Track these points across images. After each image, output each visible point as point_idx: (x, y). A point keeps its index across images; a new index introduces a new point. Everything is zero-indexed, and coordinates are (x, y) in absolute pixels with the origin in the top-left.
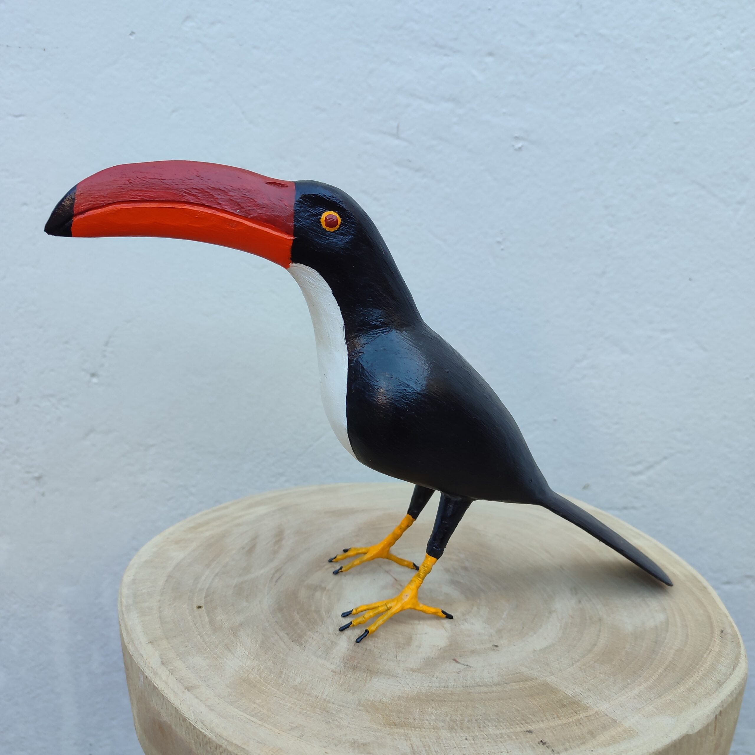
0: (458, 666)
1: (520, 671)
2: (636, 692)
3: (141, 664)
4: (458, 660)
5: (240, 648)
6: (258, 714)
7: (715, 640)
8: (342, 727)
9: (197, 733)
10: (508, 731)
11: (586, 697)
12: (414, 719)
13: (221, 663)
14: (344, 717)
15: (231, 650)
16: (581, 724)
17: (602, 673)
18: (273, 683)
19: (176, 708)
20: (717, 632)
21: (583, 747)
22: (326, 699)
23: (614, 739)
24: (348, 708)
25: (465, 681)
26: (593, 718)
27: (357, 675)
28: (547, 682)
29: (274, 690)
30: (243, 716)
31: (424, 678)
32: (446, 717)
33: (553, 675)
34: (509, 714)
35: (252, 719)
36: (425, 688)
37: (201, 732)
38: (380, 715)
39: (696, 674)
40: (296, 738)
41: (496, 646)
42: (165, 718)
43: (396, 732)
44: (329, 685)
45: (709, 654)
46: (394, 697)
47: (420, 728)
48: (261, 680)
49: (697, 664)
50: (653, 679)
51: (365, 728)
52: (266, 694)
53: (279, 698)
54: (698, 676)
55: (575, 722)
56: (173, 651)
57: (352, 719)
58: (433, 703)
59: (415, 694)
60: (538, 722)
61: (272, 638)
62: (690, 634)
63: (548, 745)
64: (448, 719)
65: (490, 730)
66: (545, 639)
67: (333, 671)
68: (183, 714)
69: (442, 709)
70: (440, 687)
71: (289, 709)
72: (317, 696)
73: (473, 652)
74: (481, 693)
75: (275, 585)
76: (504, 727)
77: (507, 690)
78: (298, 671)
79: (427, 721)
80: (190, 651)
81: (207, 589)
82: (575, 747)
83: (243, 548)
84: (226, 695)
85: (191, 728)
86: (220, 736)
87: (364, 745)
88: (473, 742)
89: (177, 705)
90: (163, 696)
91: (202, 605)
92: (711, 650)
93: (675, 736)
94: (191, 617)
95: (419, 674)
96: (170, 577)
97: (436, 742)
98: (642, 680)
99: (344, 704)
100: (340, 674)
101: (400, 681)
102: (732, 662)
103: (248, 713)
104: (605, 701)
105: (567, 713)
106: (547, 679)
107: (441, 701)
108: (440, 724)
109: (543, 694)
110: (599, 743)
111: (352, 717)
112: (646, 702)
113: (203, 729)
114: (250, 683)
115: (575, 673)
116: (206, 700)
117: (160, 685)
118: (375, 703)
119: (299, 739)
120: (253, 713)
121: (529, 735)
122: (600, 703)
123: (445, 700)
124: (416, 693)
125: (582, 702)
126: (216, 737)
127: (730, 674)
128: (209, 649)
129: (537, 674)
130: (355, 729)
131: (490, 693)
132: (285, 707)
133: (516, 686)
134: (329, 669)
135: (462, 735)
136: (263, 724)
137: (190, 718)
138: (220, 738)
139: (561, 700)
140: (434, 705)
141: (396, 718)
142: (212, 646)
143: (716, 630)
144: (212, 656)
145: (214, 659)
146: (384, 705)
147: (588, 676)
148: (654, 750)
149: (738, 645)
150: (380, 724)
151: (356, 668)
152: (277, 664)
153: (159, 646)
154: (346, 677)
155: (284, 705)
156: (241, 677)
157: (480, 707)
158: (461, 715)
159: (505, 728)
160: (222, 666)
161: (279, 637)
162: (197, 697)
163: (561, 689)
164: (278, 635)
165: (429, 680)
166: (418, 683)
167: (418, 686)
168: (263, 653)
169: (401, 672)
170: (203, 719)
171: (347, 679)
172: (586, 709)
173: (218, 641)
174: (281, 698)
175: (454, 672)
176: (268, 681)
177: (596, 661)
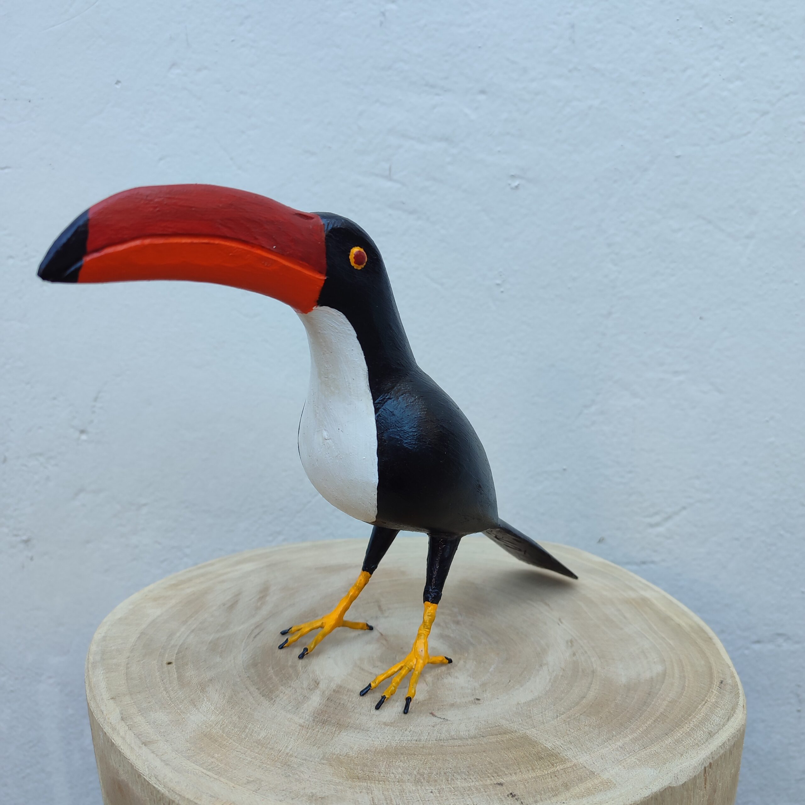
0: (435, 719)
1: (500, 725)
2: (619, 744)
3: (101, 720)
4: (436, 714)
5: (206, 703)
6: (215, 768)
7: (713, 690)
8: (302, 780)
9: (151, 788)
10: (477, 783)
11: (566, 750)
12: (379, 773)
13: (184, 718)
14: (305, 771)
15: (196, 705)
16: (556, 776)
17: (586, 725)
18: (235, 737)
19: (131, 764)
20: (716, 682)
21: (554, 800)
22: (289, 753)
23: (589, 791)
24: (311, 761)
25: (440, 735)
26: (570, 770)
27: (325, 729)
28: (527, 734)
29: (236, 745)
30: (198, 770)
31: (396, 732)
32: (414, 770)
33: (535, 728)
34: (481, 767)
35: (208, 773)
36: (396, 742)
37: (154, 787)
38: (344, 769)
39: (687, 725)
40: (252, 792)
41: (478, 699)
42: (123, 776)
43: (358, 786)
44: (294, 740)
45: (704, 705)
46: (361, 751)
47: (384, 781)
48: (223, 735)
49: (690, 716)
50: (640, 730)
51: (326, 782)
52: (227, 748)
53: (240, 752)
54: (689, 726)
55: (550, 775)
56: (135, 707)
57: (313, 773)
58: (402, 756)
59: (384, 748)
60: (511, 774)
61: (241, 693)
62: (687, 685)
63: (518, 797)
64: (415, 772)
65: (459, 783)
66: (532, 692)
67: (300, 725)
68: (137, 770)
69: (411, 763)
70: (411, 740)
71: (248, 763)
72: (280, 750)
73: (452, 705)
74: (454, 746)
75: (253, 640)
76: (473, 780)
77: (483, 743)
78: (264, 725)
79: (392, 775)
80: (153, 707)
81: (181, 645)
82: (546, 799)
83: (224, 605)
84: (184, 750)
85: (146, 785)
86: (172, 791)
87: (322, 798)
88: (438, 795)
89: (133, 761)
90: (120, 752)
91: (173, 661)
92: (707, 701)
93: (656, 787)
94: (159, 673)
95: (392, 728)
96: (142, 633)
97: (399, 795)
98: (629, 732)
99: (308, 758)
100: (308, 728)
101: (370, 735)
102: (728, 712)
103: (205, 768)
104: (586, 753)
105: (543, 766)
106: (528, 731)
107: (411, 755)
108: (406, 777)
109: (521, 747)
110: (572, 795)
111: (314, 770)
112: (629, 754)
113: (157, 785)
114: (212, 738)
115: (558, 726)
116: (163, 755)
117: (117, 741)
118: (341, 757)
119: (254, 793)
120: (209, 767)
121: (499, 787)
122: (580, 755)
123: (416, 753)
124: (385, 746)
125: (561, 755)
126: (168, 792)
127: (724, 725)
128: (173, 704)
129: (517, 727)
130: (315, 782)
131: (464, 746)
132: (244, 761)
133: (493, 739)
134: (297, 723)
135: (427, 788)
136: (218, 778)
137: (144, 773)
138: (173, 793)
139: (539, 752)
140: (403, 758)
141: (360, 772)
142: (177, 701)
143: (716, 681)
144: (175, 711)
145: (177, 715)
146: (350, 759)
147: (571, 729)
148: (632, 802)
149: (737, 695)
150: (343, 777)
151: (326, 722)
152: (243, 719)
153: (121, 702)
154: (314, 732)
155: (244, 759)
156: (202, 731)
157: (451, 760)
158: (430, 768)
159: (475, 781)
160: (184, 722)
161: (249, 692)
162: (153, 752)
163: (540, 741)
164: (248, 690)
165: (401, 733)
166: (389, 736)
167: (388, 740)
168: (229, 708)
169: (372, 726)
170: (157, 774)
171: (314, 733)
172: (563, 761)
173: (184, 697)
174: (242, 752)
175: (429, 726)
176: (231, 735)
177: (583, 714)
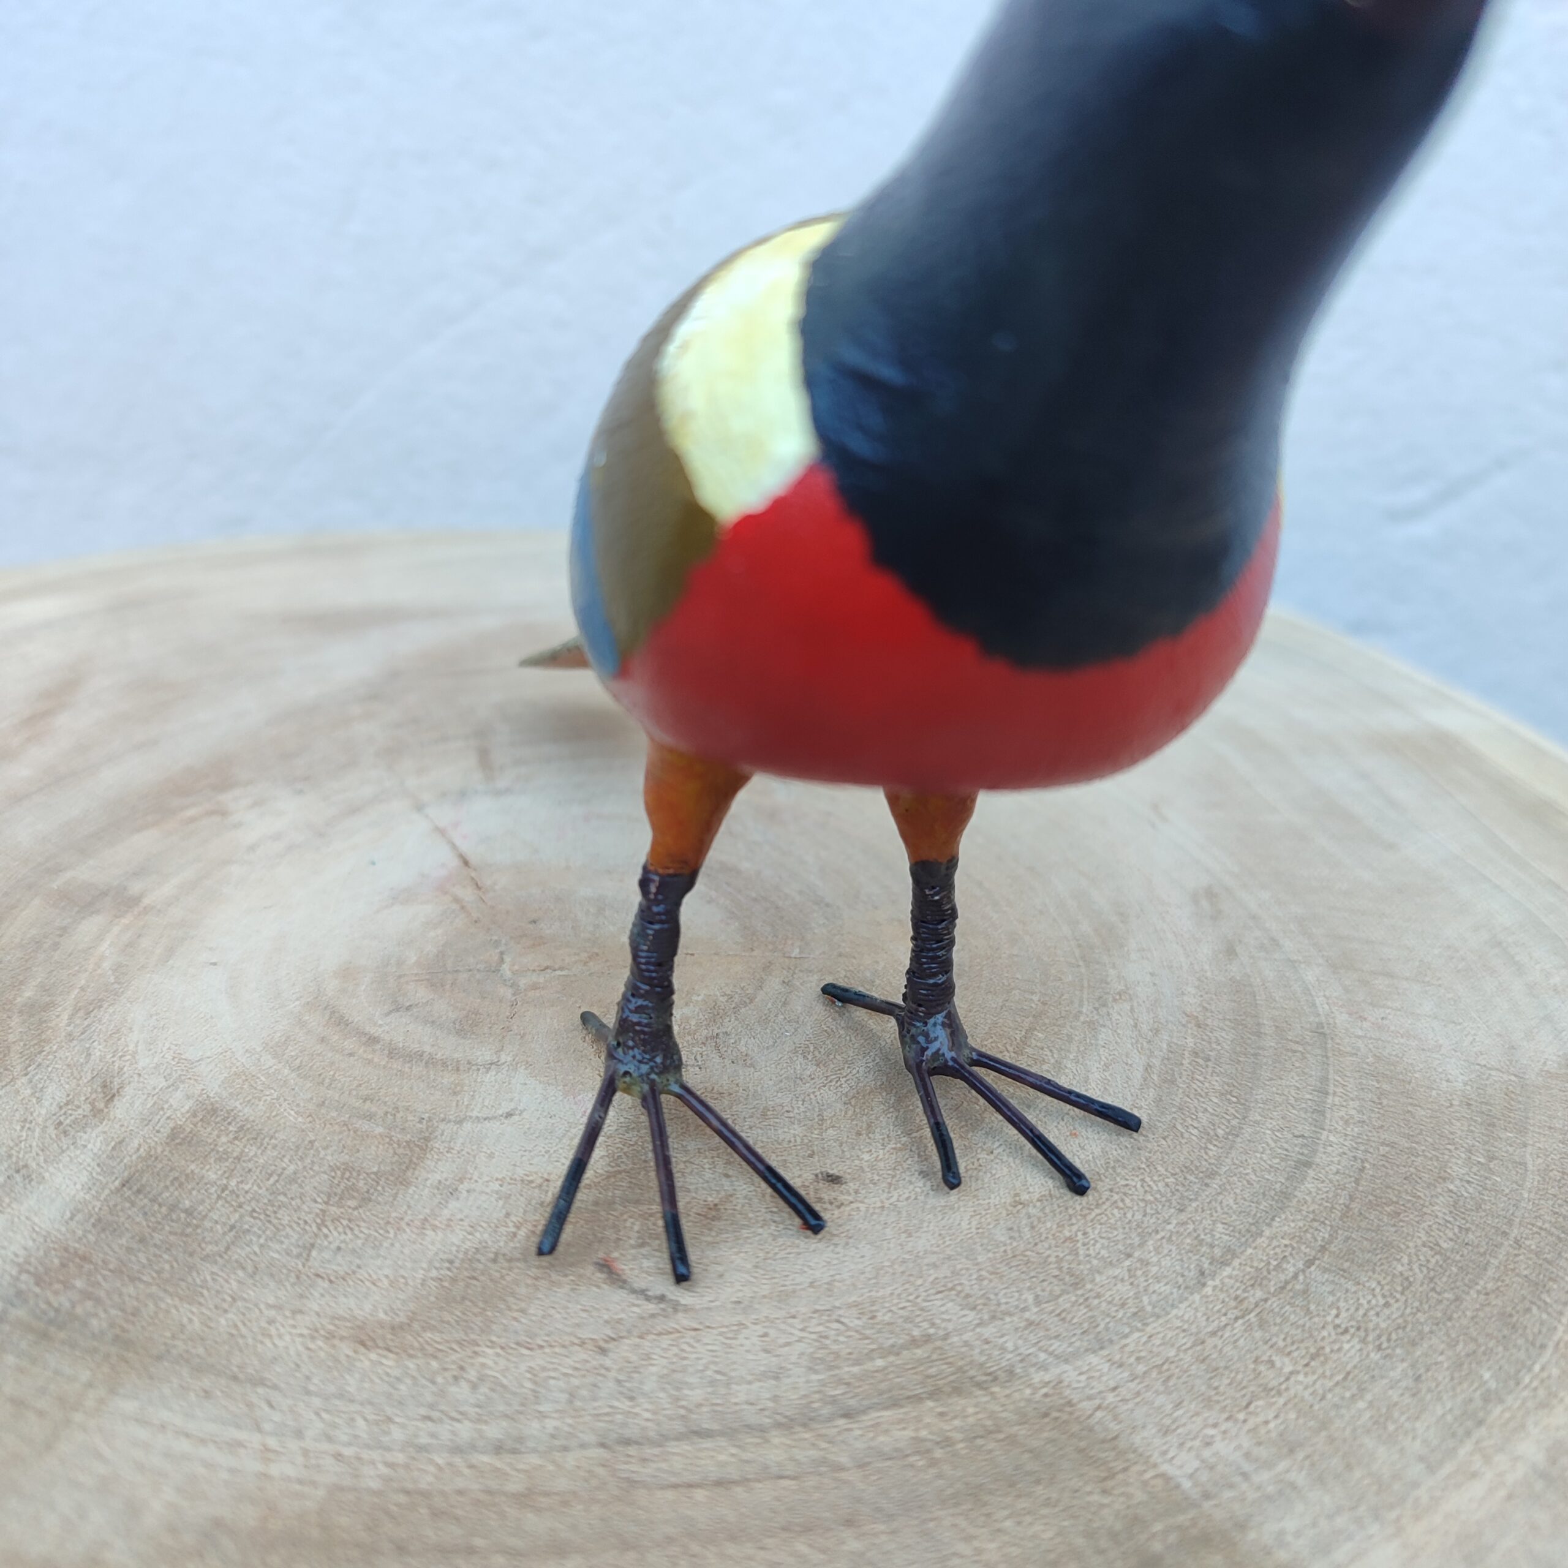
1: (932, 1331)
11: (1272, 1500)
17: (1346, 1331)
25: (624, 1405)
27: (36, 1377)
28: (1067, 1392)
31: (404, 1387)
33: (1102, 1347)
36: (389, 1457)
41: (833, 1179)
46: (176, 1533)
59: (312, 1508)
70: (473, 1447)
74: (690, 1486)
77: (844, 1459)
95: (390, 1361)
101: (262, 1410)
106: (1069, 1373)
109: (1038, 1482)
115: (1214, 1334)
123: (478, 1542)
124: (321, 1493)
125: (1252, 1538)
129: (1015, 1347)
131: (744, 1481)
133: (896, 1431)
139: (1137, 1520)
147: (1281, 1351)
151: (60, 1327)
163: (1138, 1441)
165: (428, 1398)
166: (359, 1422)
167: (350, 1444)
169: (291, 1350)
175: (582, 1344)
177: (1315, 1259)
